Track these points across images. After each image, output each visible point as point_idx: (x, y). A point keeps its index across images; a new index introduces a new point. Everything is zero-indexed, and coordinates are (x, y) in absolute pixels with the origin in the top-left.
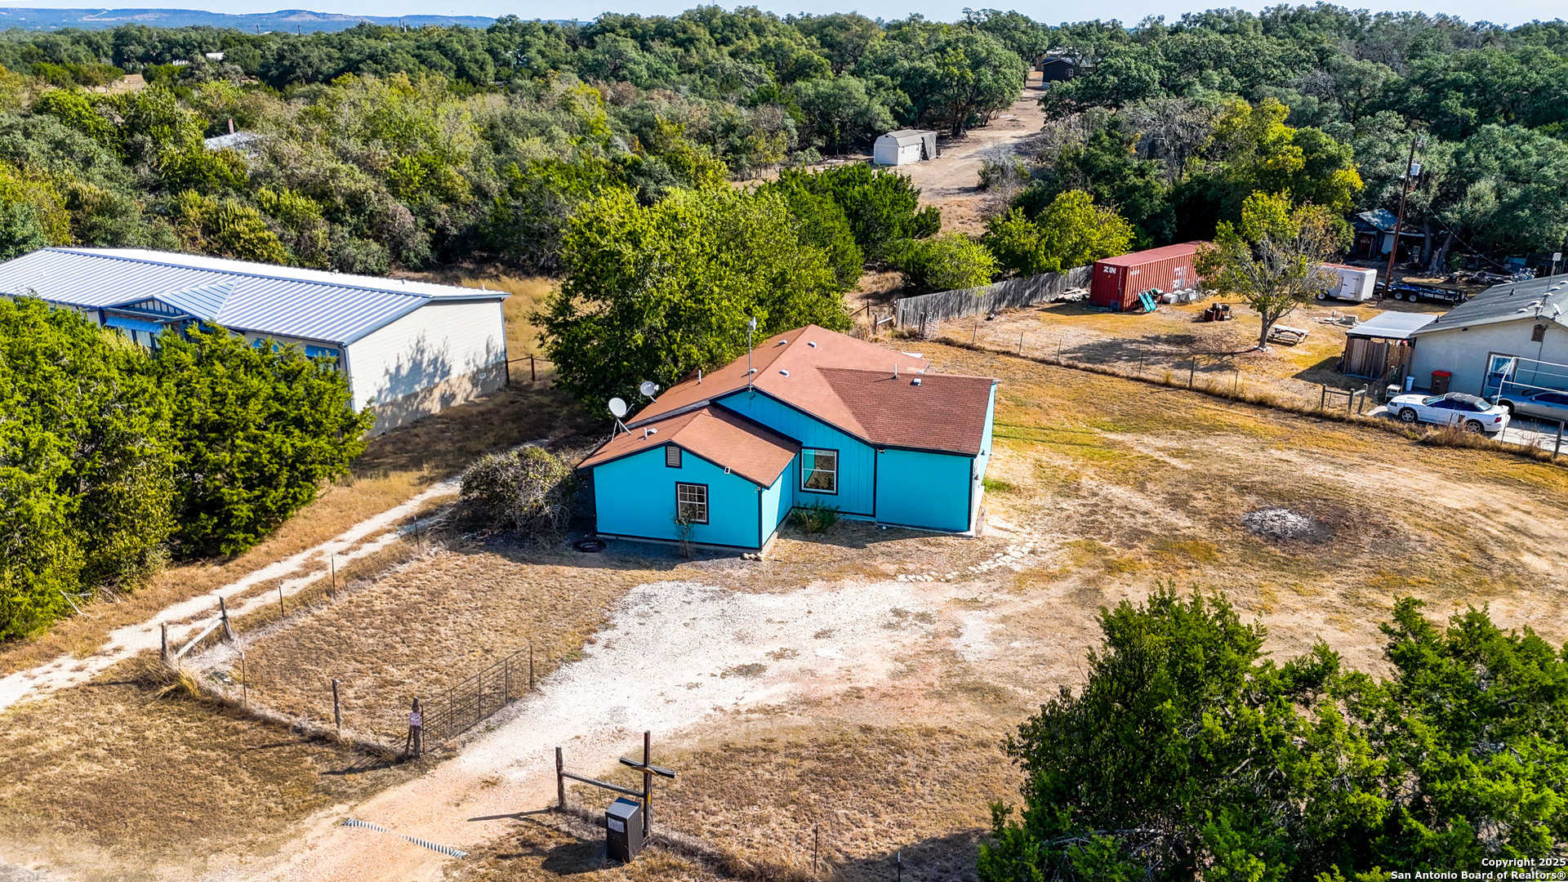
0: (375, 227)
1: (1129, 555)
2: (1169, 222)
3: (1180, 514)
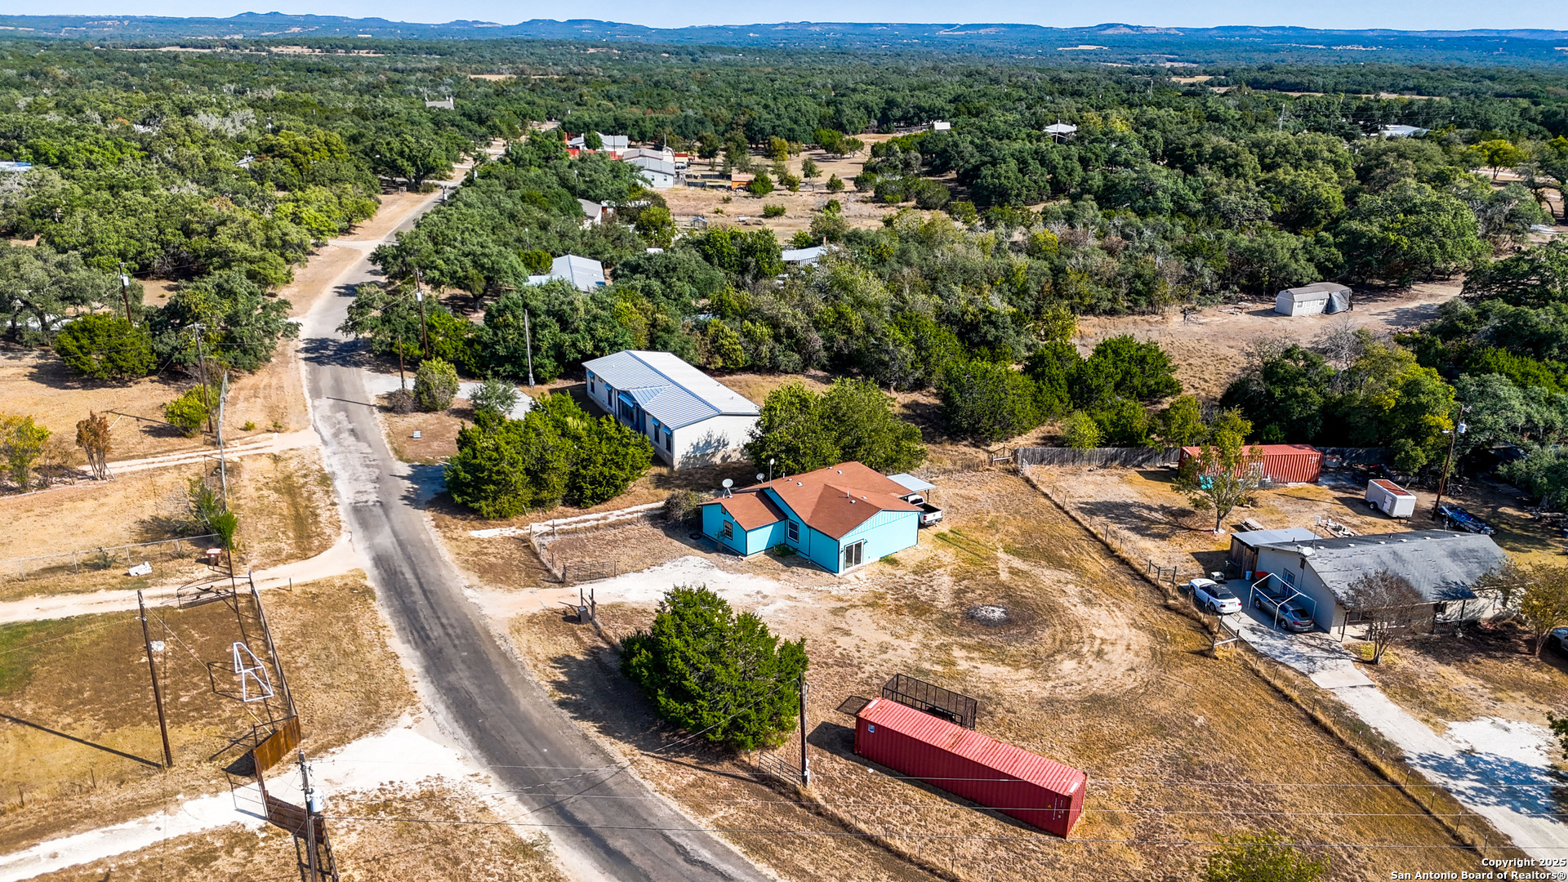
1: (889, 603)
2: (1315, 424)
3: (951, 596)
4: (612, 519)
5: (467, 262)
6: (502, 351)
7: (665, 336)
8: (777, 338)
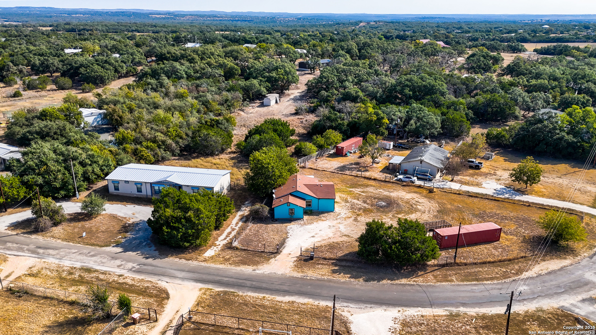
0: (168, 148)
1: (360, 212)
3: (366, 204)
8: (159, 147)
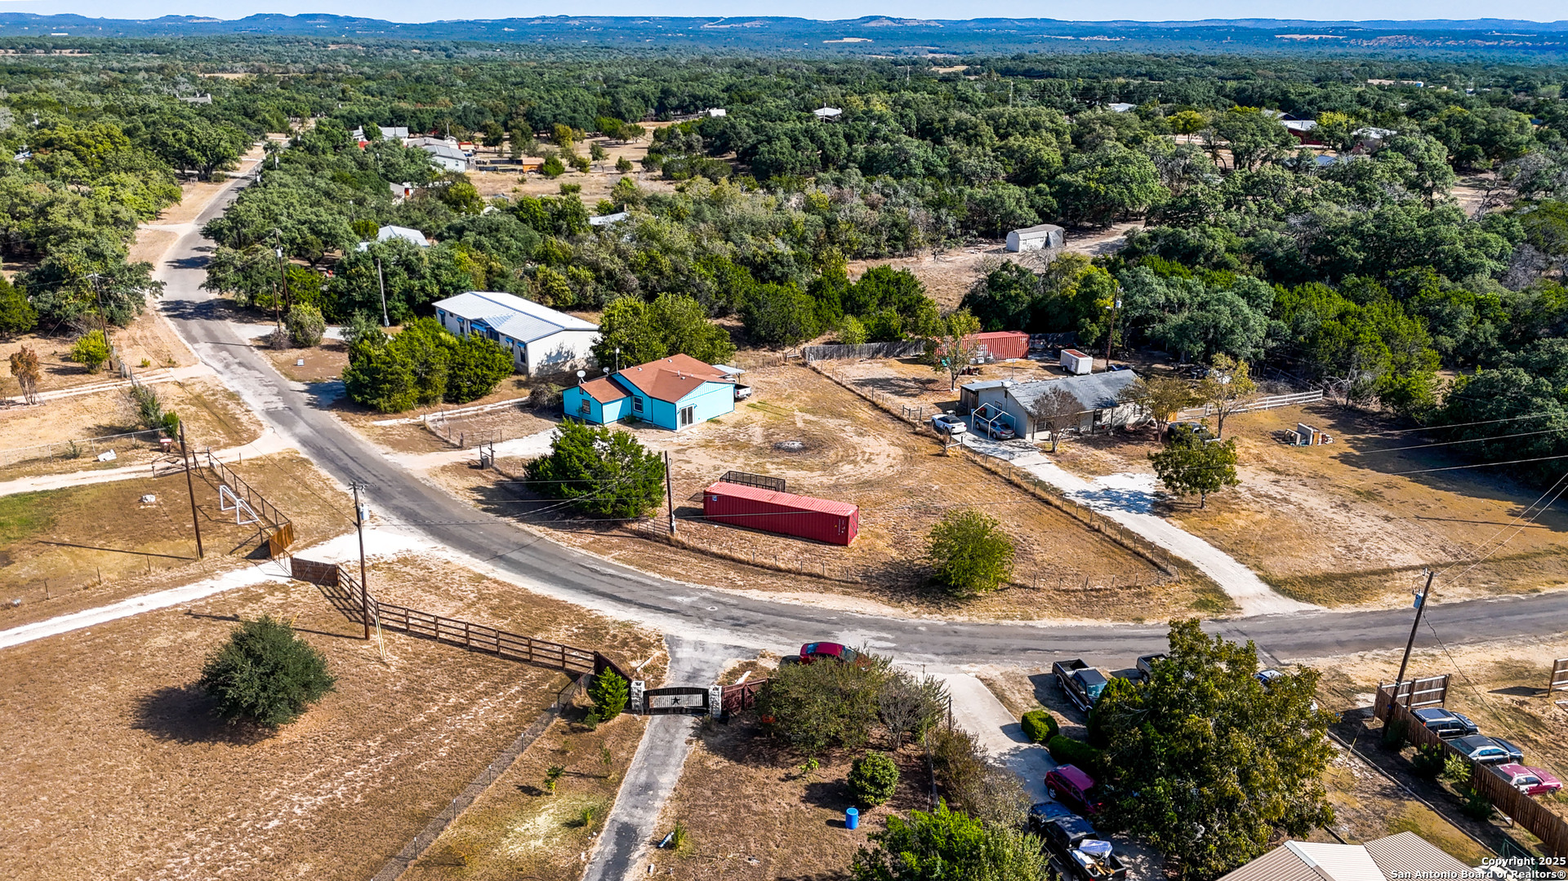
3: (762, 438)
4: (488, 408)
5: (305, 228)
6: (358, 298)
7: (501, 280)
8: (599, 280)
